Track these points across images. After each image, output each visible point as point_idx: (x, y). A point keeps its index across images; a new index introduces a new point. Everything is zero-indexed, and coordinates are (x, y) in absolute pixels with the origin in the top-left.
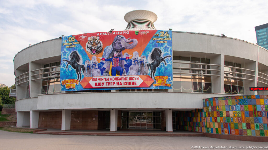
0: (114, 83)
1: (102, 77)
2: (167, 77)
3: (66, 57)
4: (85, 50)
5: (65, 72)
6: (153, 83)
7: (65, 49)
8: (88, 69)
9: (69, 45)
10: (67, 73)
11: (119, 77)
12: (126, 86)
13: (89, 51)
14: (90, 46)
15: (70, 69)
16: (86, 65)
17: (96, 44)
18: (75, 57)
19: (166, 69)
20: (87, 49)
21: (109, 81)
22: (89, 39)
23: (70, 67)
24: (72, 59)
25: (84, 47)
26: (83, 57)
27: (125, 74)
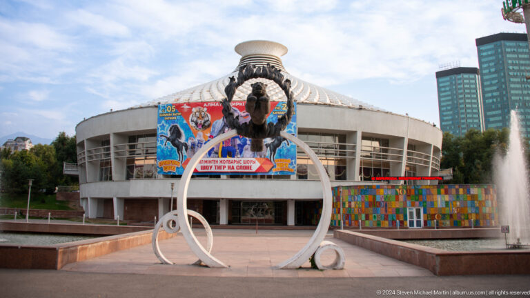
0: (224, 167)
1: (210, 159)
2: (289, 160)
3: (164, 132)
4: (188, 123)
5: (162, 151)
6: (273, 167)
7: (163, 122)
8: (191, 148)
9: (168, 117)
10: (165, 152)
11: (231, 159)
12: (239, 170)
13: (194, 125)
14: (195, 119)
15: (169, 147)
16: (189, 143)
17: (203, 117)
18: (176, 133)
19: (289, 150)
20: (191, 123)
21: (219, 164)
22: (194, 110)
23: (170, 145)
24: (172, 134)
25: (187, 119)
26: (185, 132)
27: (239, 156)
